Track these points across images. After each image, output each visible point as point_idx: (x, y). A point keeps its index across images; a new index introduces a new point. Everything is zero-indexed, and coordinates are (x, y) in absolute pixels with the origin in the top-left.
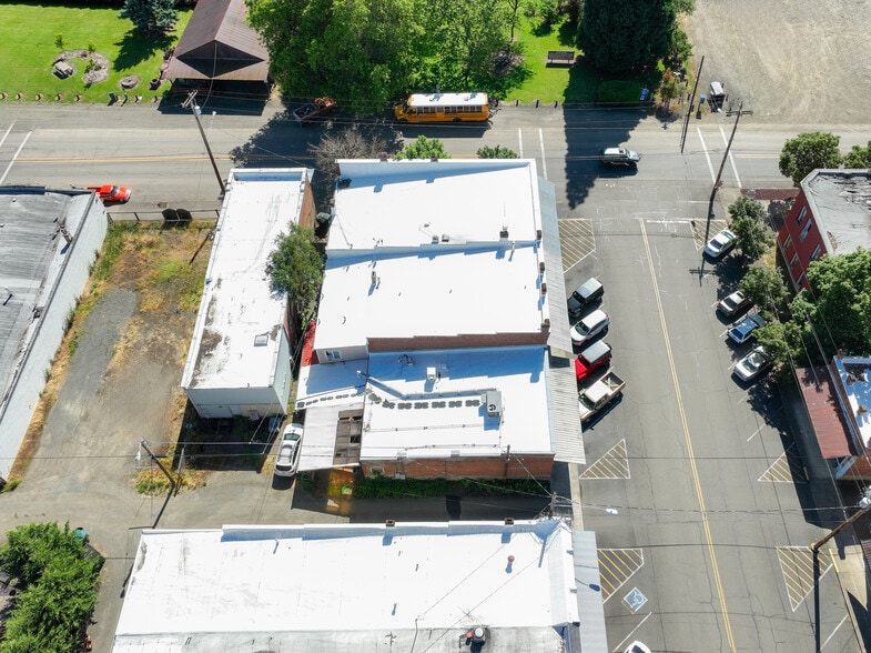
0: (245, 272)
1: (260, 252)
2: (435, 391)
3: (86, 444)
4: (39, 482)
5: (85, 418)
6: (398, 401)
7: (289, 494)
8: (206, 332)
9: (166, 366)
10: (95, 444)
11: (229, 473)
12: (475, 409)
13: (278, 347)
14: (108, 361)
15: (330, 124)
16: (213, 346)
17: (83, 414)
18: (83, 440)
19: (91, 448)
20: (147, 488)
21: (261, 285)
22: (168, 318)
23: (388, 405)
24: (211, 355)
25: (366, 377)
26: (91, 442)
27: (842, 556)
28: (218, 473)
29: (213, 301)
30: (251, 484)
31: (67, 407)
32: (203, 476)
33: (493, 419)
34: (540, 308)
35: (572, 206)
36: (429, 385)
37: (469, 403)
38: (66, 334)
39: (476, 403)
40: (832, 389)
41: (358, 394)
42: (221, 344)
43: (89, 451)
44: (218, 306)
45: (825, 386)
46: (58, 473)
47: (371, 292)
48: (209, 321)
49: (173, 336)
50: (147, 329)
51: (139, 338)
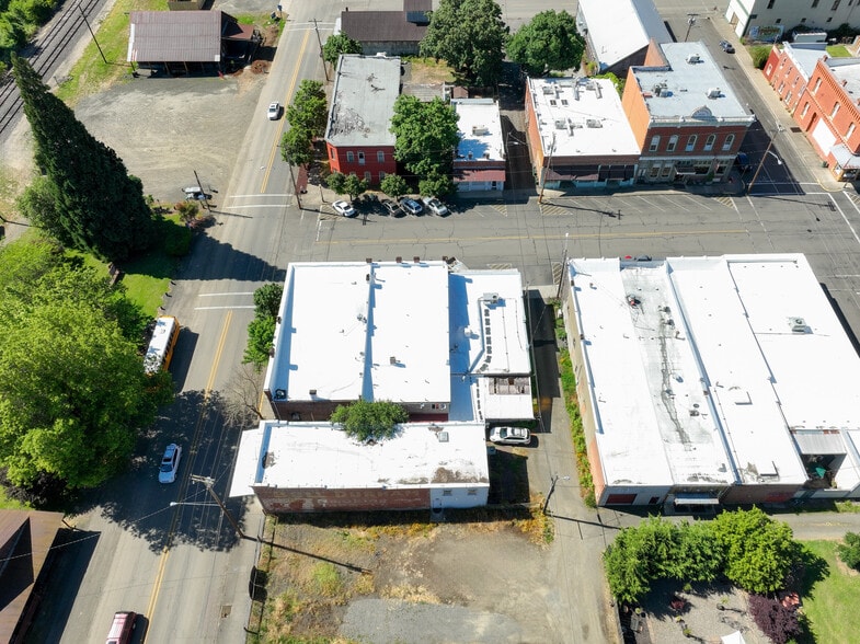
0: (372, 462)
1: (352, 453)
2: (479, 333)
3: (516, 599)
4: (554, 629)
5: (491, 609)
6: (486, 354)
7: (540, 436)
9: (436, 550)
10: (516, 591)
11: (530, 477)
12: (491, 311)
13: (449, 427)
14: (431, 606)
15: (139, 459)
16: (448, 473)
17: (488, 612)
18: (512, 603)
19: (519, 593)
20: (549, 536)
21: (386, 446)
22: (383, 562)
23: (488, 360)
24: (457, 473)
25: (467, 373)
26: (514, 594)
28: (531, 485)
30: (536, 461)
31: (481, 630)
32: (534, 496)
33: (497, 302)
34: (427, 266)
36: (475, 337)
37: (487, 314)
39: (487, 311)
41: (477, 382)
42: (446, 467)
43: (522, 594)
44: (408, 477)
45: (466, 172)
46: (544, 615)
47: (403, 366)
49: (404, 553)
50: (395, 578)
51: (405, 584)
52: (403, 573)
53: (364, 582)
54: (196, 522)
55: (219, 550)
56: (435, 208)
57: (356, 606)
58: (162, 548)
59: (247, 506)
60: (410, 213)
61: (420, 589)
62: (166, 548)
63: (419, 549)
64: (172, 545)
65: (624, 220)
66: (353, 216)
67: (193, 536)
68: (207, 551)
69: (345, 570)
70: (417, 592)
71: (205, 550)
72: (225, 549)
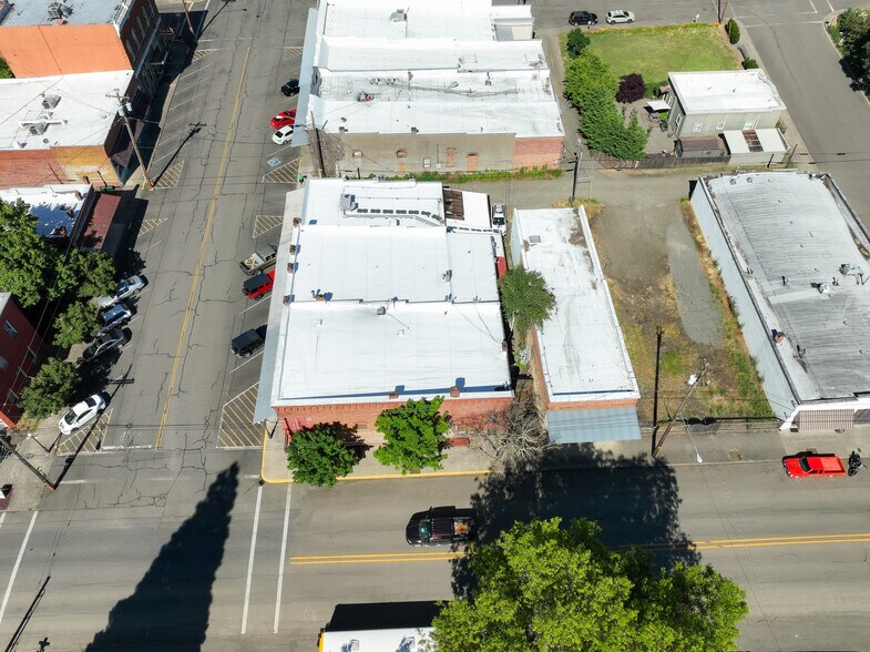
0: (575, 296)
3: (651, 224)
4: (667, 203)
6: (420, 215)
8: (585, 246)
10: (644, 224)
14: (675, 280)
16: (573, 236)
17: (667, 242)
18: (655, 226)
19: (646, 222)
20: (591, 201)
22: (646, 318)
23: (426, 214)
24: (572, 230)
26: (648, 225)
27: (138, 186)
29: (591, 269)
31: (684, 247)
35: (234, 469)
37: (366, 211)
38: (729, 299)
39: (360, 211)
40: (85, 230)
42: (568, 238)
44: (584, 267)
46: (658, 208)
48: (587, 254)
50: (658, 307)
51: (662, 299)
52: (652, 301)
53: (669, 332)
54: (649, 517)
55: (675, 482)
56: (131, 288)
57: (695, 336)
58: (692, 553)
59: (616, 459)
60: (129, 319)
61: (663, 287)
62: (690, 547)
63: (626, 291)
64: (685, 540)
65: (209, 119)
66: (107, 399)
67: (667, 517)
68: (680, 495)
69: (663, 349)
70: (667, 290)
71: (679, 497)
72: (672, 474)
